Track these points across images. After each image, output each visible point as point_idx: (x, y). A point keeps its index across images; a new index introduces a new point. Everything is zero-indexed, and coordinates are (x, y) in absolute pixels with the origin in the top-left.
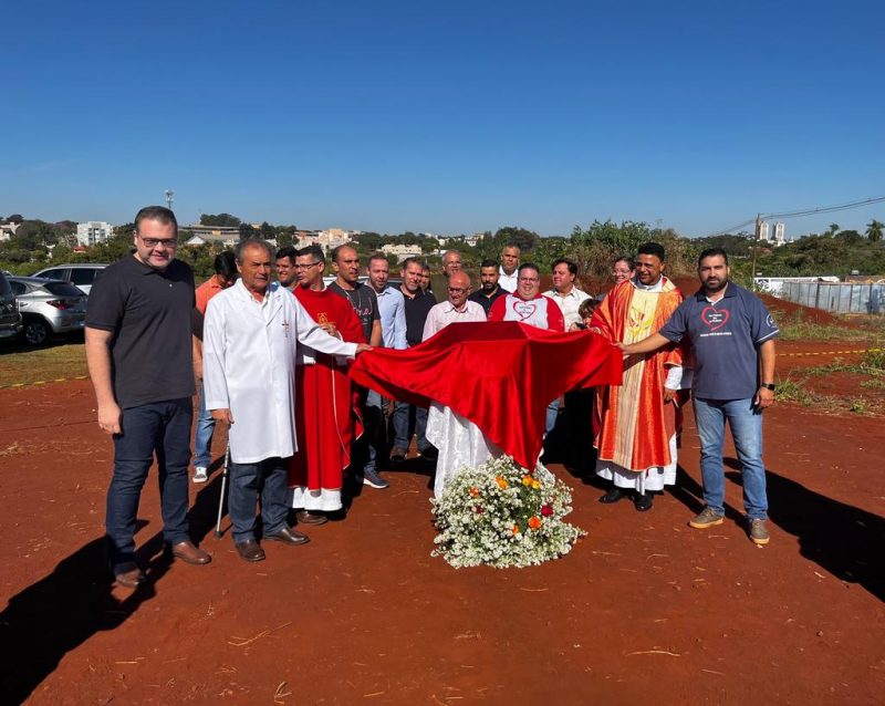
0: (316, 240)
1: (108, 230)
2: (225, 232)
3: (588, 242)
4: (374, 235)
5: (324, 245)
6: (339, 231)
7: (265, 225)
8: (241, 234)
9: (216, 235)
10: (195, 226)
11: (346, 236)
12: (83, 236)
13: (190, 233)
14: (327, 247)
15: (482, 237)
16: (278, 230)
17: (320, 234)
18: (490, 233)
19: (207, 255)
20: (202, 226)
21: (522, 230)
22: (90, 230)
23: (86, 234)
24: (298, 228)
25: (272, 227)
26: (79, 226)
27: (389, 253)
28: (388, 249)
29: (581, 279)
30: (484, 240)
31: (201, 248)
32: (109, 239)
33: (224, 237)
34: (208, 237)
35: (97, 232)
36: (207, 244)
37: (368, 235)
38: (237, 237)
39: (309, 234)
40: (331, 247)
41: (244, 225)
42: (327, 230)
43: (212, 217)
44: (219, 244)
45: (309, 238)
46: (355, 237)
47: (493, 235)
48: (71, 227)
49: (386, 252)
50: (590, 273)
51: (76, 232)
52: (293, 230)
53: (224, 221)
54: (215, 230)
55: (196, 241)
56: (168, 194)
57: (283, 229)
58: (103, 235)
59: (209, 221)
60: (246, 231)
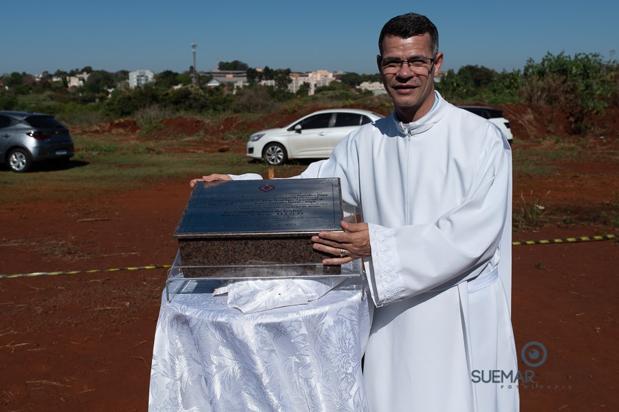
0: (306, 80)
1: (150, 76)
2: (236, 75)
3: (541, 73)
4: (354, 74)
5: (312, 84)
6: (325, 72)
7: (267, 69)
8: (248, 76)
9: (230, 77)
10: (215, 71)
11: (330, 76)
12: (133, 82)
13: (209, 77)
14: (315, 85)
15: (446, 74)
16: (277, 73)
17: (310, 75)
18: (453, 70)
19: (222, 94)
20: (219, 71)
21: (483, 67)
22: (138, 76)
23: (135, 80)
24: (292, 71)
25: (272, 70)
26: (130, 74)
27: (366, 90)
28: (365, 86)
29: (532, 109)
30: (447, 77)
31: (217, 88)
32: (151, 83)
33: (235, 79)
34: (223, 79)
35: (143, 78)
36: (222, 85)
37: (349, 75)
38: (245, 79)
39: (301, 75)
40: (318, 85)
41: (251, 69)
42: (316, 72)
43: (227, 63)
44: (231, 85)
45: (302, 78)
46: (338, 77)
47: (456, 72)
48: (125, 75)
49: (363, 89)
50: (542, 103)
51: (128, 79)
52: (288, 72)
53: (235, 67)
54: (228, 73)
55: (214, 84)
56: (194, 46)
57: (281, 71)
58: (147, 80)
59: (224, 67)
60: (252, 74)
